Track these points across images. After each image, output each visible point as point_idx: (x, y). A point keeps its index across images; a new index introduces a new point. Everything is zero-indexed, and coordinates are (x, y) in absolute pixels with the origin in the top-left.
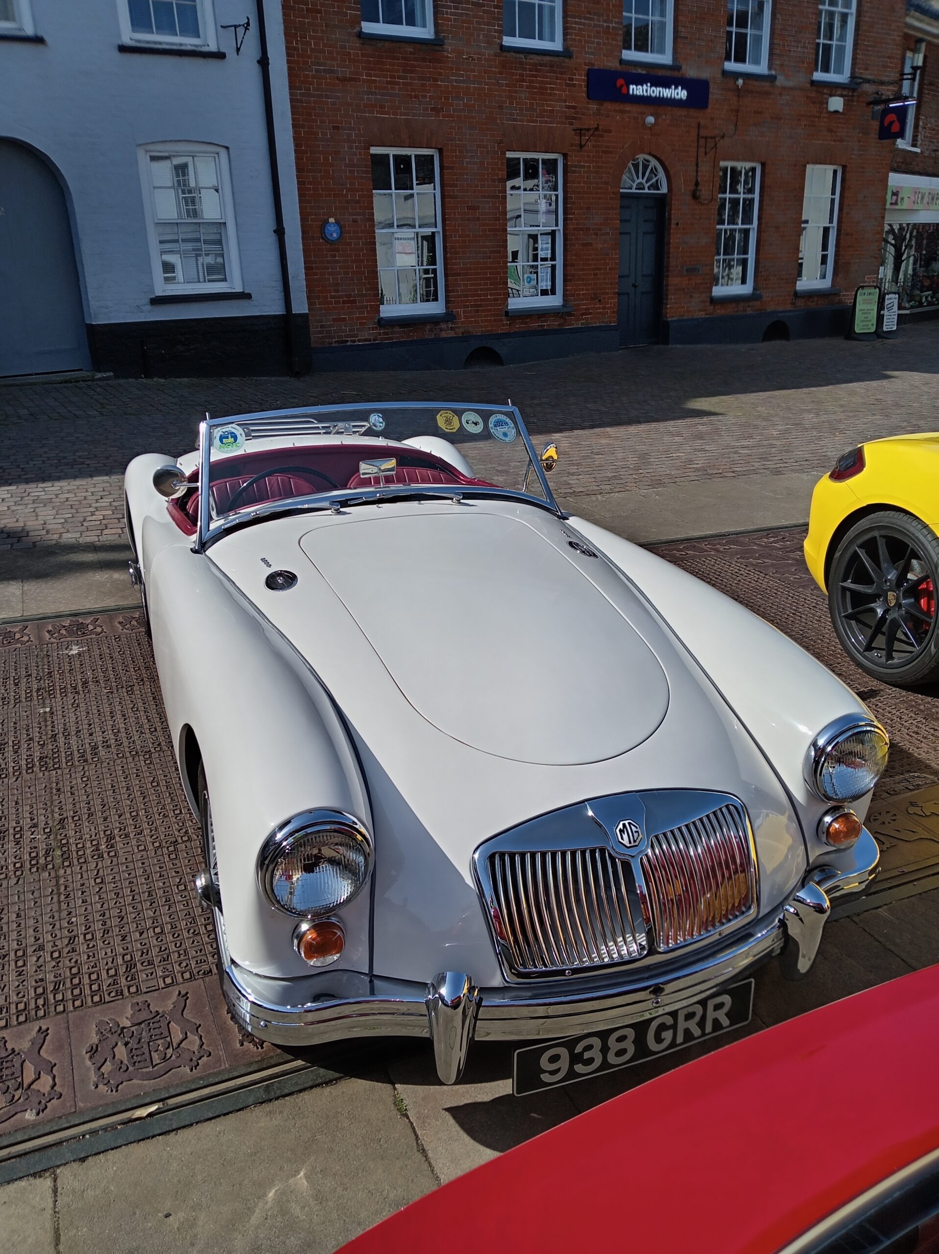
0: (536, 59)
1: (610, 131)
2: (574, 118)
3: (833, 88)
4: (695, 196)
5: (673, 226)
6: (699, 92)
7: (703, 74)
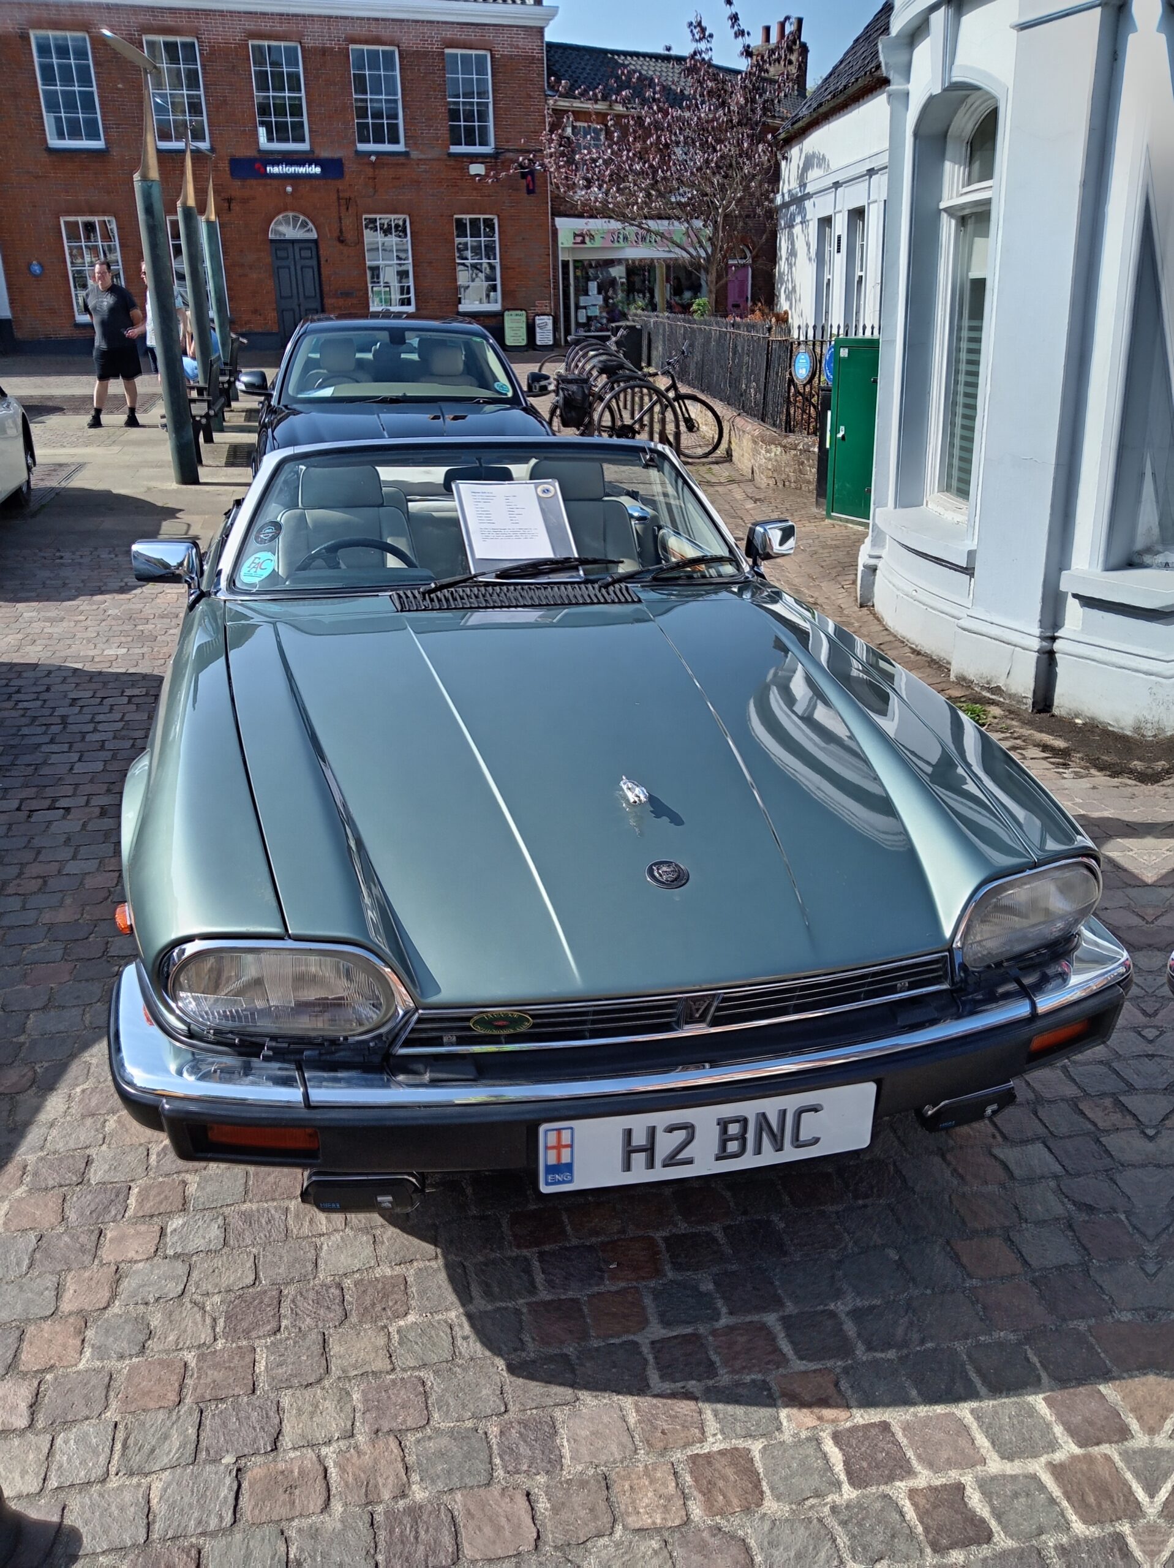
1: (255, 199)
2: (222, 191)
3: (475, 158)
4: (341, 241)
6: (332, 168)
7: (337, 155)
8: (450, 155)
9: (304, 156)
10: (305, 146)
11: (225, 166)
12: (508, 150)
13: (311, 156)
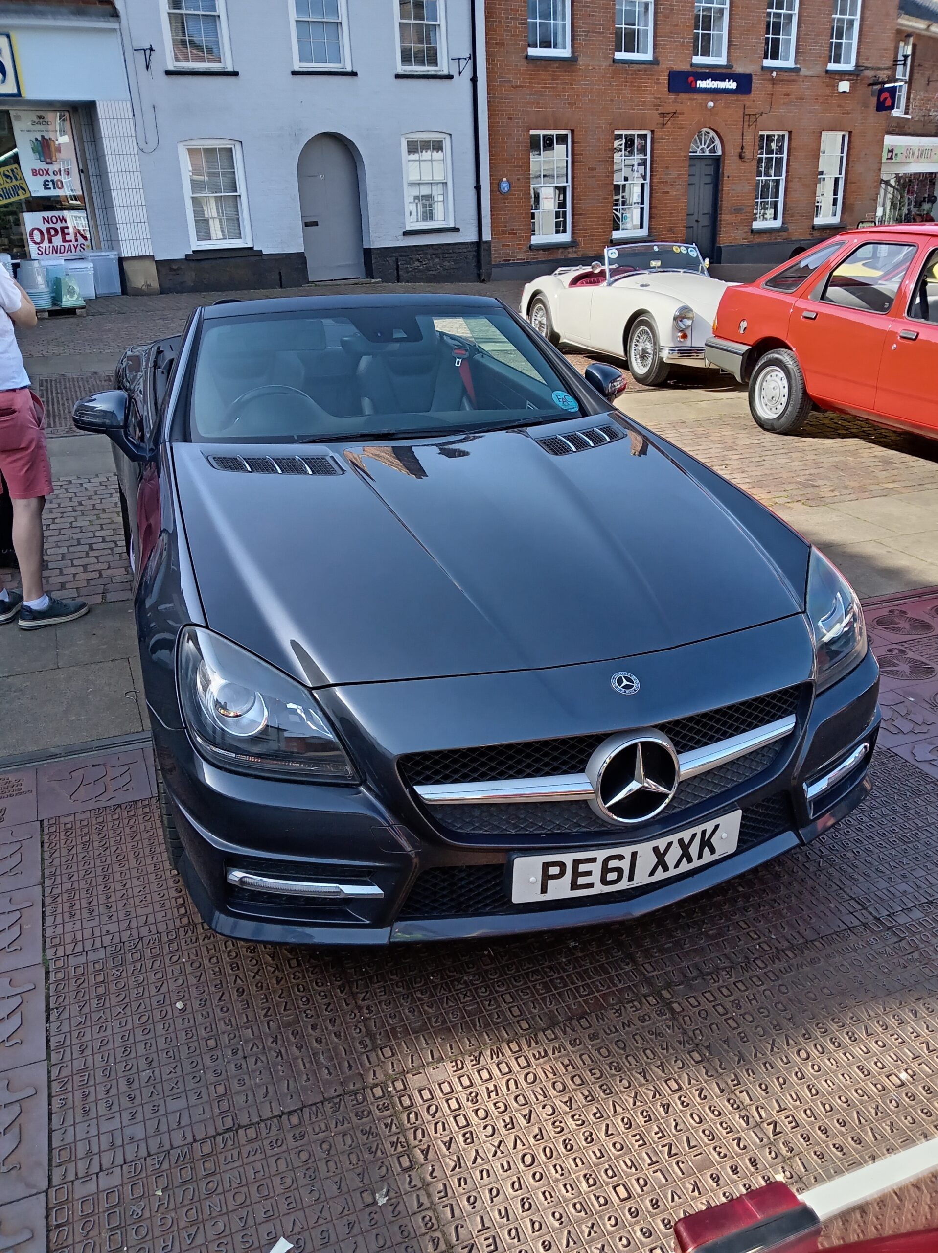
0: (636, 67)
1: (683, 113)
2: (659, 106)
3: (842, 75)
4: (741, 157)
5: (726, 178)
6: (745, 83)
7: (748, 71)
8: (827, 71)
9: (724, 71)
10: (722, 60)
11: (664, 79)
12: (867, 68)
13: (729, 71)
